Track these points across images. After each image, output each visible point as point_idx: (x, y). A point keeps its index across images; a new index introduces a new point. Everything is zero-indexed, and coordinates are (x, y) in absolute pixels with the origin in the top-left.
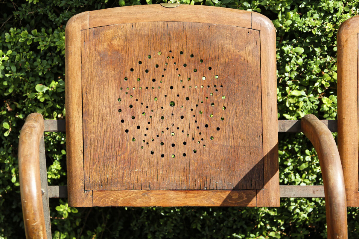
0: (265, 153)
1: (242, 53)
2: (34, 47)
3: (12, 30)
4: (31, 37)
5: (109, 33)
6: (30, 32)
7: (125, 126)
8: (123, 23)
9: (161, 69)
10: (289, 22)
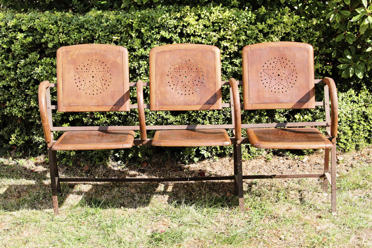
0: (124, 93)
1: (117, 60)
2: (52, 63)
3: (44, 58)
4: (51, 61)
5: (71, 53)
6: (50, 59)
7: (77, 85)
8: (76, 50)
9: (89, 65)
10: (140, 52)
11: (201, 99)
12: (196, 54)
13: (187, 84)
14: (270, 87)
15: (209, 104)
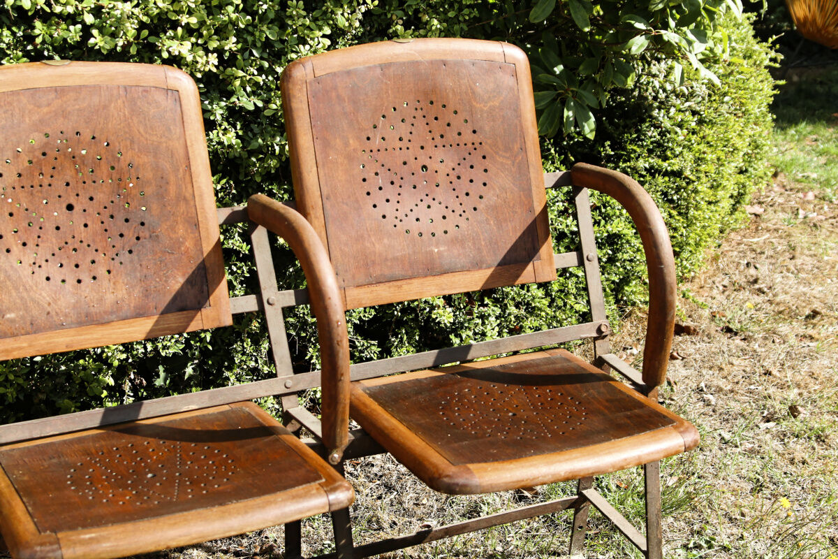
11: (146, 293)
12: (105, 107)
13: (82, 233)
14: (400, 215)
15: (182, 309)
